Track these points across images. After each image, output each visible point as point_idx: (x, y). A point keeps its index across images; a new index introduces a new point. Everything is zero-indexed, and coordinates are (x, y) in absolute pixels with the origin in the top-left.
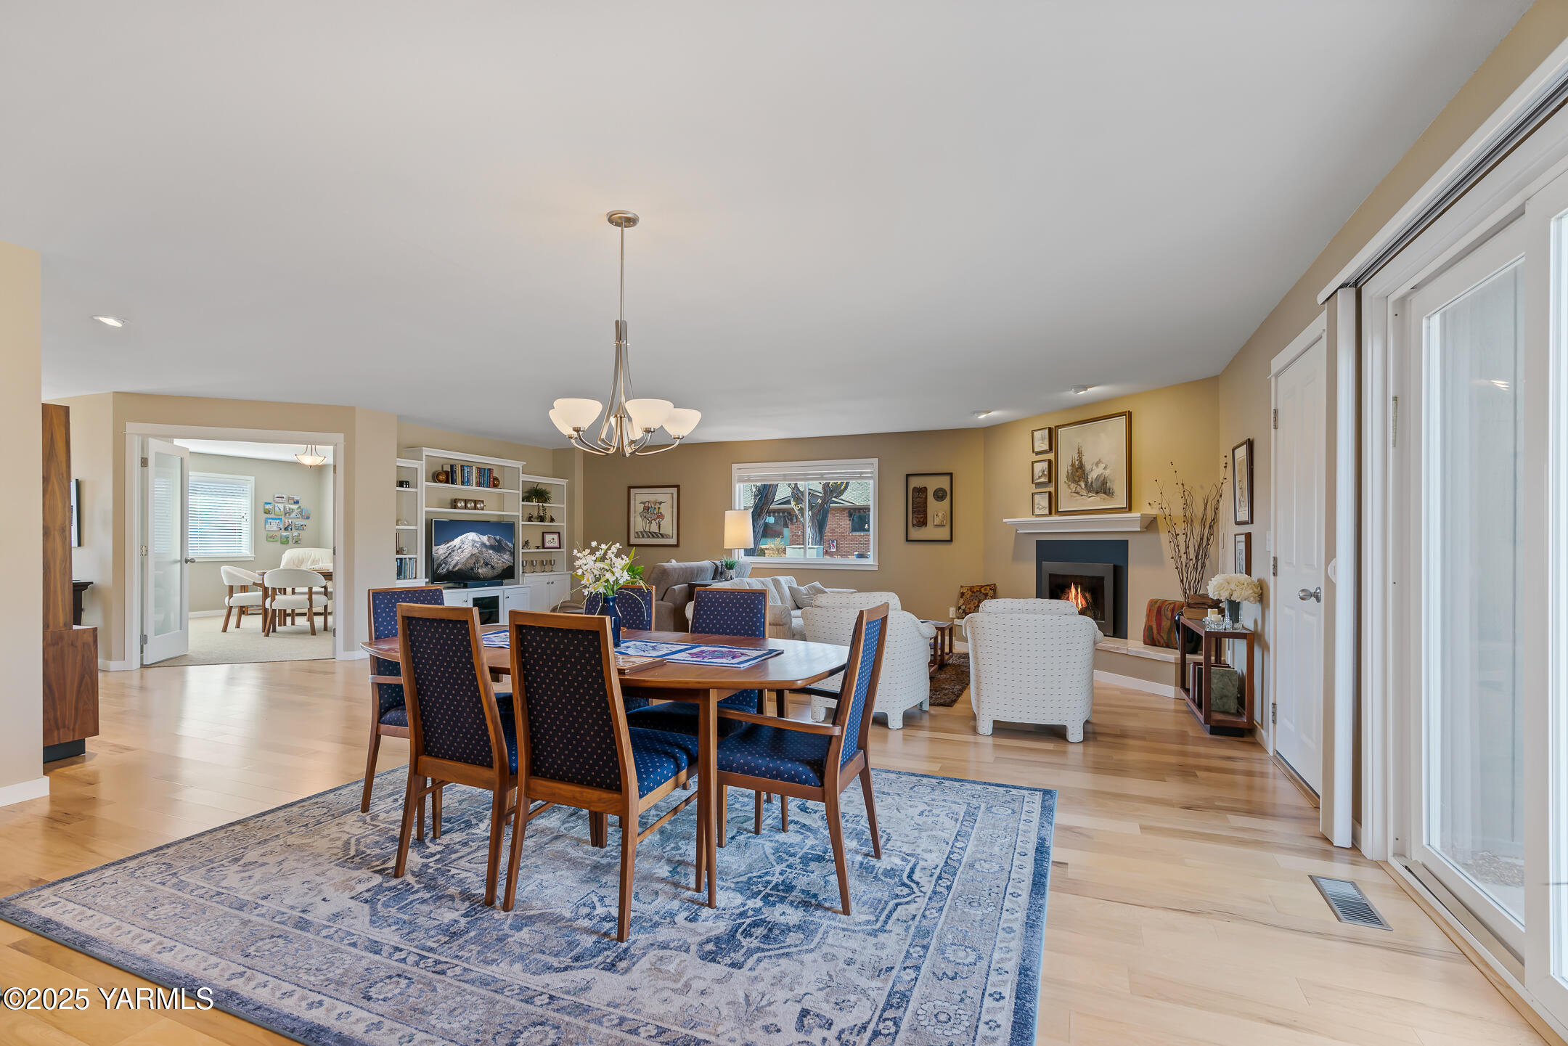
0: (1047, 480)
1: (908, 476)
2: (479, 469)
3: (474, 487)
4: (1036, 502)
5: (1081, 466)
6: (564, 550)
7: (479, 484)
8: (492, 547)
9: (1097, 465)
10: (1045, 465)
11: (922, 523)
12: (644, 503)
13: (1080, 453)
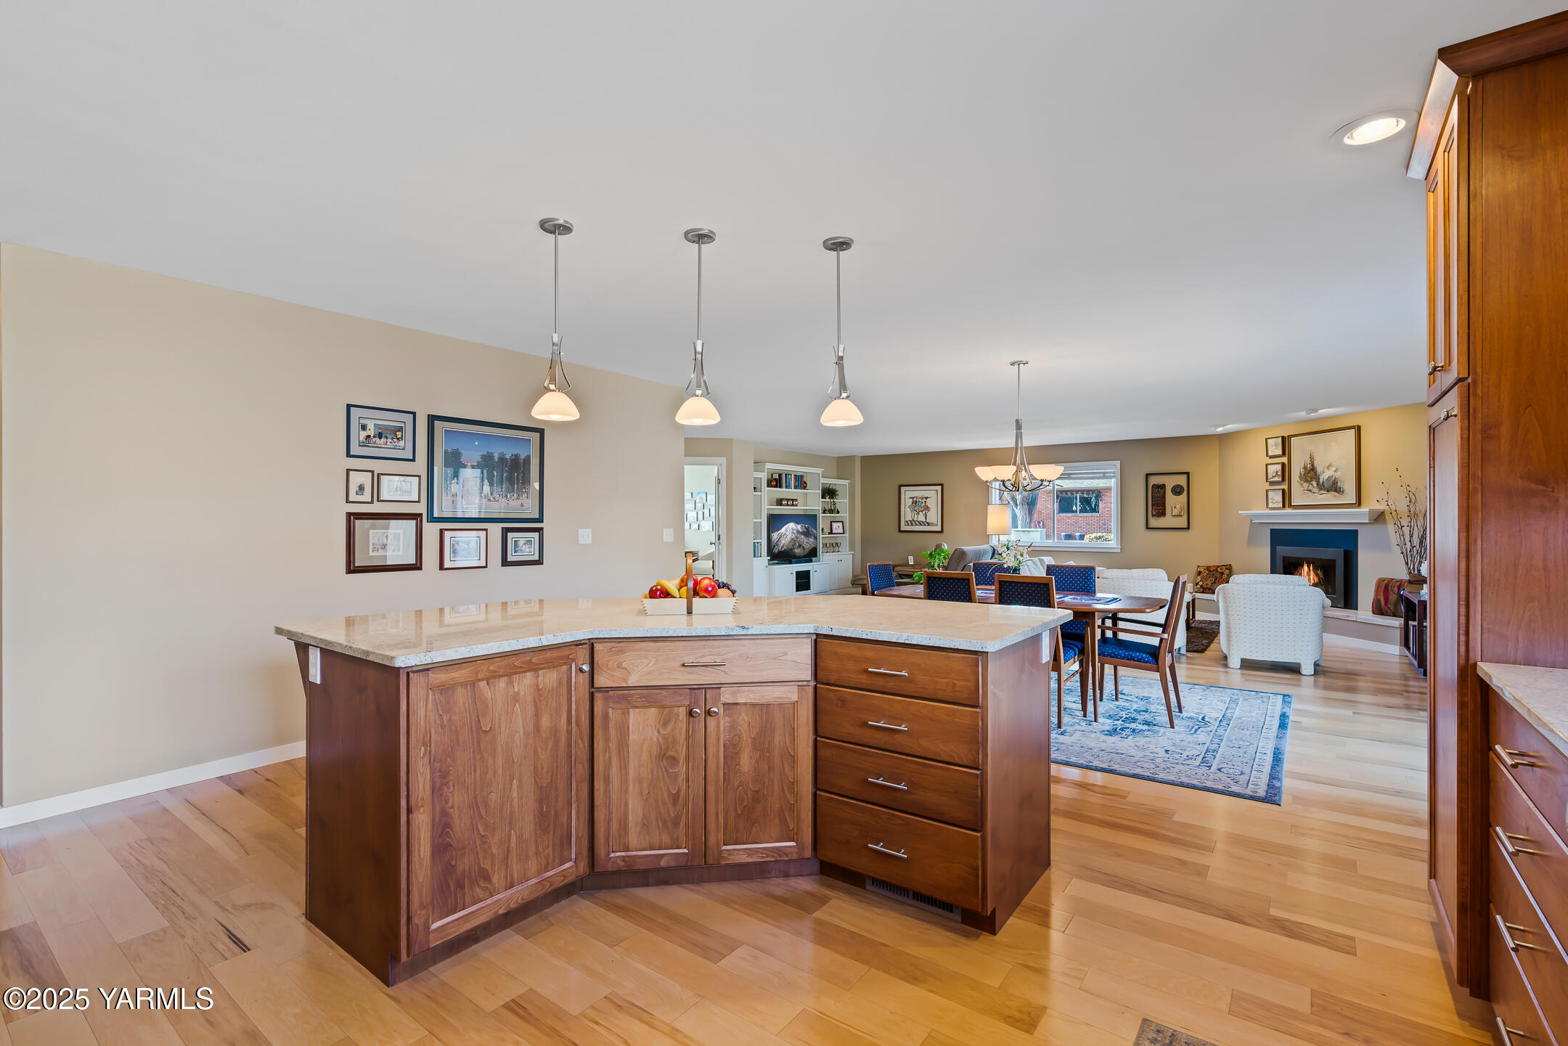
0: (1280, 479)
1: (1147, 475)
2: (795, 476)
3: (793, 490)
4: (1270, 497)
5: (1313, 469)
6: (847, 535)
7: (795, 488)
8: (803, 533)
9: (1328, 468)
10: (1279, 467)
11: (1161, 513)
12: (913, 498)
13: (1311, 458)
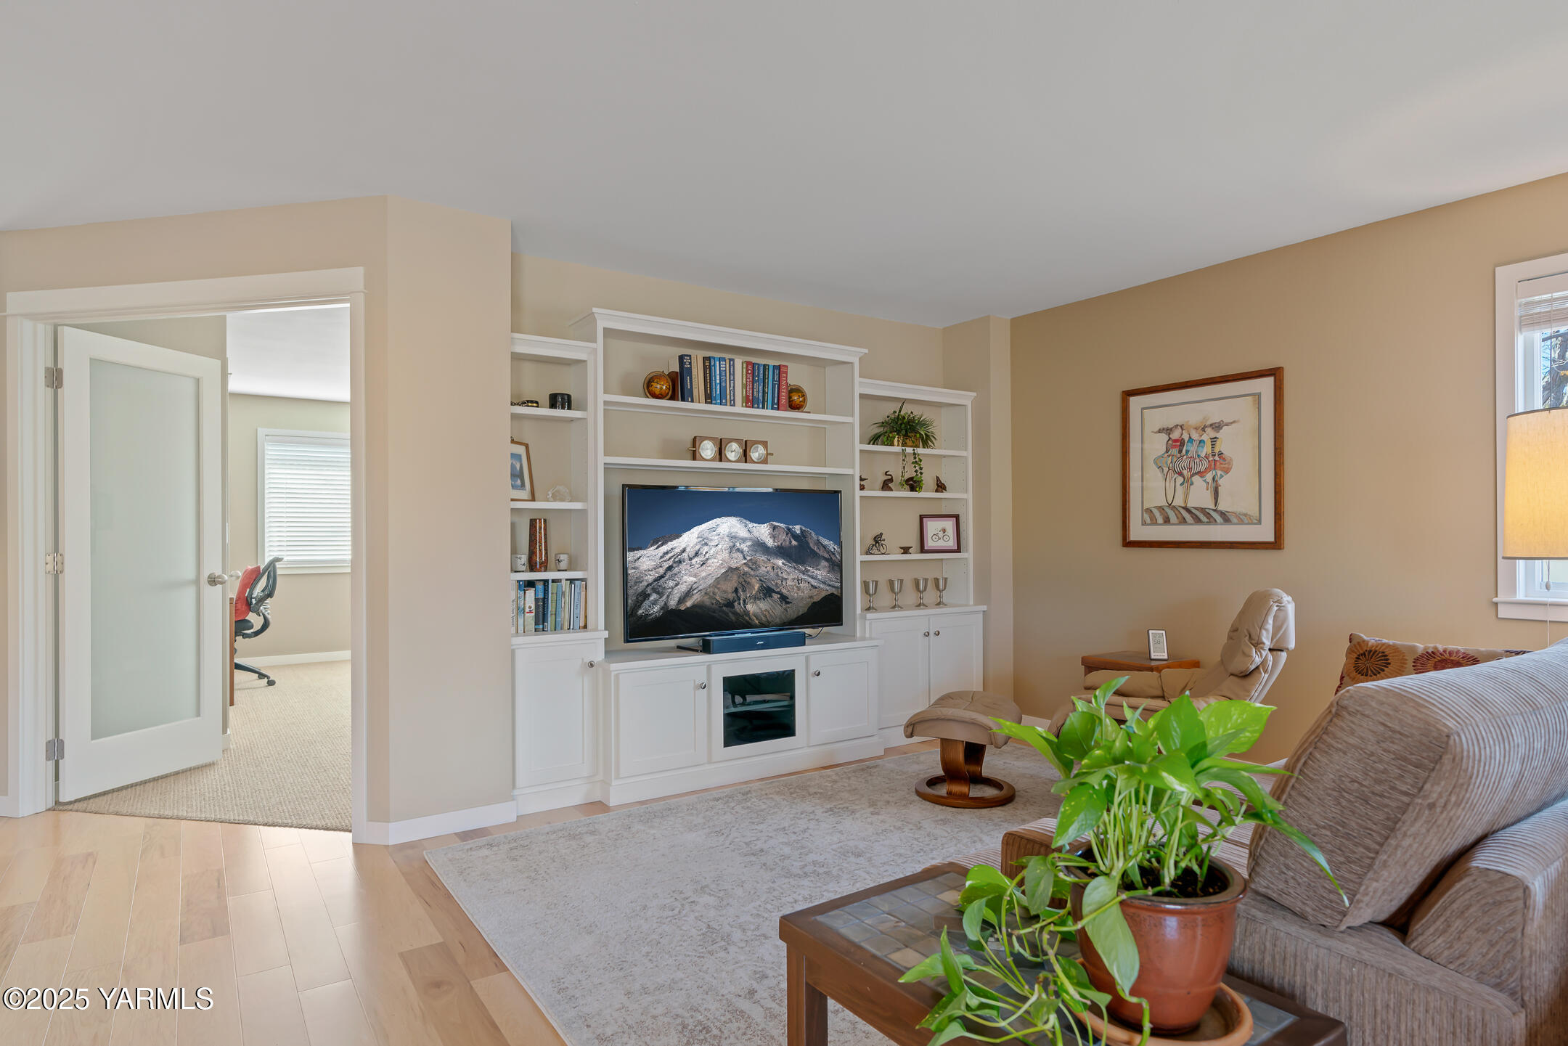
2: (751, 368)
3: (739, 408)
6: (968, 554)
7: (750, 401)
8: (781, 552)
12: (1168, 431)
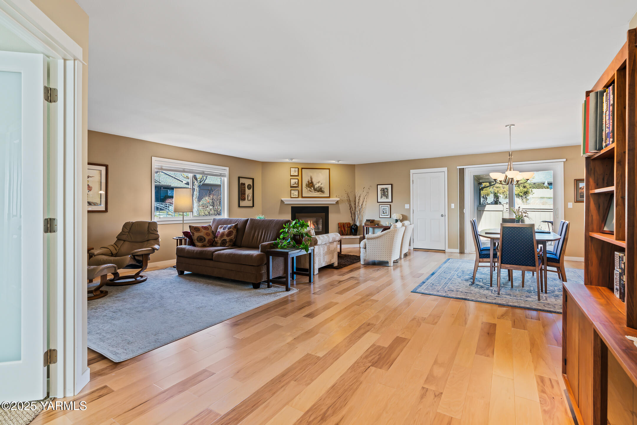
0: (297, 186)
1: (239, 178)
4: (292, 193)
5: (312, 183)
9: (318, 183)
11: (244, 199)
13: (311, 178)
